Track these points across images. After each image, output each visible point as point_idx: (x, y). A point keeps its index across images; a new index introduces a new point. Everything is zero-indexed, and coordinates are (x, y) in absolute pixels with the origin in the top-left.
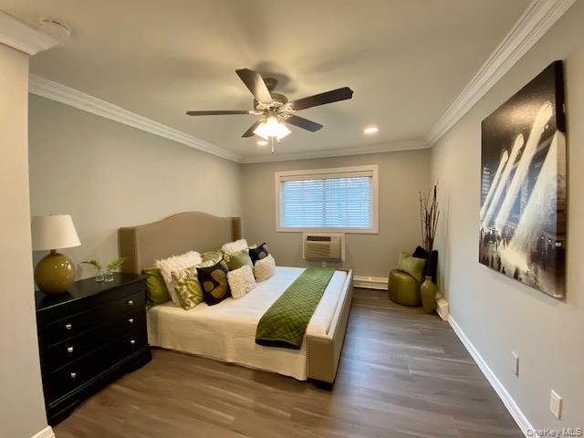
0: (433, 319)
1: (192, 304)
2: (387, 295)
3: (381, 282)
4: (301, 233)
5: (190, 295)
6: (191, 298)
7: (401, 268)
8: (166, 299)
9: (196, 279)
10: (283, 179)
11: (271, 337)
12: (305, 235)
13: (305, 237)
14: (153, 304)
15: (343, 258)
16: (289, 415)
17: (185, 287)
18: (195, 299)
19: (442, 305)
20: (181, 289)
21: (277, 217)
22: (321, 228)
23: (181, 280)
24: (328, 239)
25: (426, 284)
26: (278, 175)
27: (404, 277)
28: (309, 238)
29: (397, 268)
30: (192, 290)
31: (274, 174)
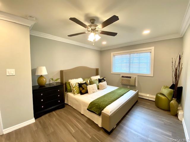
0: (174, 118)
1: (76, 94)
2: (154, 103)
3: (153, 97)
4: (120, 74)
5: (76, 91)
6: (76, 92)
7: (162, 93)
8: (71, 91)
9: (78, 86)
10: (114, 55)
11: (91, 109)
12: (121, 75)
13: (121, 76)
14: (68, 92)
15: (137, 85)
16: (90, 137)
17: (74, 88)
18: (77, 92)
19: (180, 113)
20: (74, 89)
21: (111, 68)
22: (128, 73)
23: (74, 86)
24: (130, 77)
25: (173, 102)
26: (112, 53)
27: (163, 97)
28: (123, 77)
29: (160, 92)
30: (76, 89)
31: (111, 53)
